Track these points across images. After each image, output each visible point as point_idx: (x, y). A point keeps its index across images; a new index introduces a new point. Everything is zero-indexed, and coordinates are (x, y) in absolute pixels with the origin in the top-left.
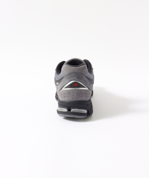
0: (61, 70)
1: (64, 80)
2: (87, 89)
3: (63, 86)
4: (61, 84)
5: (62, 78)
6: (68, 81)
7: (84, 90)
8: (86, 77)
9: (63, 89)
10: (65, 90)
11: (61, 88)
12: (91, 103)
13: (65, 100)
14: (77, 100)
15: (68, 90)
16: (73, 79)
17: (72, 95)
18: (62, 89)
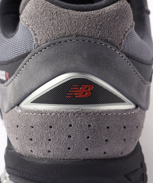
0: (18, 20)
1: (29, 65)
2: (128, 106)
3: (27, 90)
4: (16, 79)
5: (24, 56)
6: (47, 73)
7: (117, 111)
8: (128, 56)
9: (27, 105)
10: (33, 112)
11: (18, 99)
12: (143, 166)
13: (35, 153)
14: (87, 157)
15: (45, 112)
16: (72, 65)
17: (64, 137)
18: (22, 105)
